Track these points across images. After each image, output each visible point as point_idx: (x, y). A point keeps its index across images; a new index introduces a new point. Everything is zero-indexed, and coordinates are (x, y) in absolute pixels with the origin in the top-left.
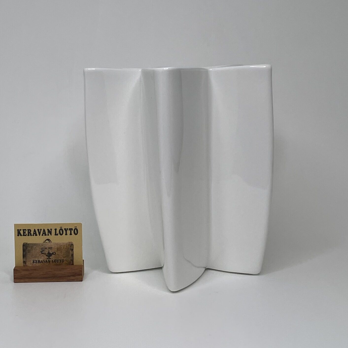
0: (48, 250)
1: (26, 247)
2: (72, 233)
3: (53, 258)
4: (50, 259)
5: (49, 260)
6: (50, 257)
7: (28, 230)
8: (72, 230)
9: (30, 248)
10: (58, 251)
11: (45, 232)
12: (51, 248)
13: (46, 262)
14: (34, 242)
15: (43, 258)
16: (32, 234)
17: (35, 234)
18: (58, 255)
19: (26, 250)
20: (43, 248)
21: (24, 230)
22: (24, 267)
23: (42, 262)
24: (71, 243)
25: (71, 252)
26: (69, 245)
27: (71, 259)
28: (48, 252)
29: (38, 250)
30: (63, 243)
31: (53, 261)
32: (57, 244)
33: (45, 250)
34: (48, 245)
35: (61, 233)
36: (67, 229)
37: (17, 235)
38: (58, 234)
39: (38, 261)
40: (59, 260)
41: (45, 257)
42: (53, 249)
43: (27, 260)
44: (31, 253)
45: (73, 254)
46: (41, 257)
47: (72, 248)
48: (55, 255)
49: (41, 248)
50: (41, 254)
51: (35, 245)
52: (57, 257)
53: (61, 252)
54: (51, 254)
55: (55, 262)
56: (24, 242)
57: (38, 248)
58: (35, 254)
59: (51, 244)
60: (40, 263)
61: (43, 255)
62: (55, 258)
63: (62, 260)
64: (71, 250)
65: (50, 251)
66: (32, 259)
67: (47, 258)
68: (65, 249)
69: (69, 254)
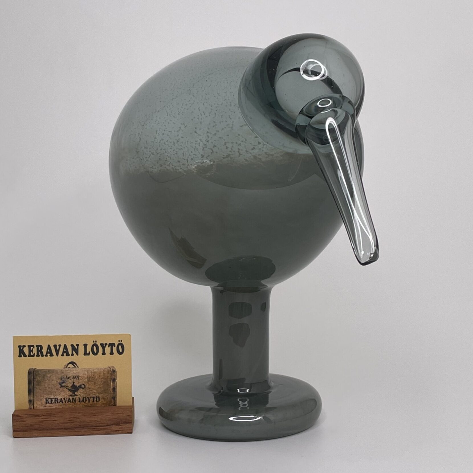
0: (72, 380)
1: (35, 374)
2: (114, 352)
3: (80, 394)
4: (76, 396)
5: (73, 397)
6: (76, 393)
7: (37, 346)
8: (115, 347)
9: (40, 377)
10: (90, 383)
11: (67, 349)
12: (78, 377)
13: (68, 401)
14: (48, 368)
15: (63, 394)
16: (45, 354)
17: (50, 353)
18: (90, 389)
19: (33, 380)
20: (64, 378)
21: (29, 347)
22: (31, 410)
23: (62, 401)
24: (111, 368)
25: (111, 383)
26: (108, 372)
27: (112, 395)
28: (72, 384)
29: (55, 381)
30: (97, 369)
31: (81, 399)
32: (87, 371)
33: (67, 381)
35: (95, 351)
36: (106, 344)
37: (18, 355)
38: (89, 352)
39: (55, 401)
40: (90, 398)
41: (67, 394)
42: (81, 380)
43: (35, 398)
44: (41, 386)
45: (116, 388)
46: (60, 393)
47: (113, 376)
48: (84, 389)
49: (61, 377)
50: (59, 388)
51: (49, 372)
52: (88, 392)
53: (95, 383)
54: (77, 387)
55: (85, 401)
56: (31, 368)
57: (55, 379)
58: (49, 388)
59: (78, 370)
60: (59, 404)
61: (64, 390)
62: (83, 394)
63: (96, 397)
64: (111, 381)
65: (76, 382)
66: (43, 397)
67: (70, 395)
68: (102, 379)
69: (109, 387)
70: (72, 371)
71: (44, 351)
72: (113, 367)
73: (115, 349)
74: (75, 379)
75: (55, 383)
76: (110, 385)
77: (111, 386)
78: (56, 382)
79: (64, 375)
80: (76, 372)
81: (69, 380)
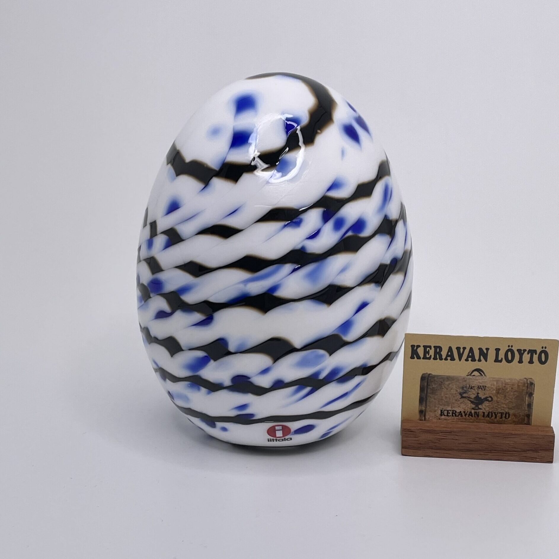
0: (477, 390)
1: (429, 380)
2: (534, 361)
3: (485, 407)
4: (479, 410)
5: (476, 411)
6: (480, 406)
7: (434, 347)
8: (536, 354)
9: (435, 384)
10: (498, 395)
11: (473, 353)
12: (484, 387)
13: (469, 415)
14: (447, 374)
15: (463, 406)
16: (444, 357)
17: (450, 356)
18: (498, 403)
19: (427, 387)
20: (466, 387)
21: (425, 347)
22: (421, 422)
23: (461, 414)
24: (529, 380)
25: (527, 398)
26: (524, 383)
27: (527, 412)
28: (476, 395)
29: (454, 389)
30: (510, 379)
31: (486, 414)
32: (497, 381)
33: (470, 391)
34: (477, 381)
35: (510, 358)
36: (525, 350)
37: (410, 356)
38: (502, 359)
39: (453, 413)
40: (497, 413)
41: (469, 406)
42: (488, 391)
43: (427, 409)
44: (437, 395)
45: (532, 404)
46: (460, 404)
47: (530, 390)
48: (491, 402)
49: (462, 386)
50: (459, 399)
51: (447, 379)
52: (496, 406)
53: (505, 396)
54: (482, 399)
55: (490, 417)
56: (425, 372)
57: (454, 387)
58: (446, 397)
59: (485, 379)
60: (457, 417)
61: (465, 401)
62: (489, 408)
63: (505, 413)
64: (527, 396)
65: (481, 394)
66: (438, 407)
67: (472, 408)
68: (515, 392)
69: (523, 402)
71: (444, 353)
72: (531, 378)
73: (536, 357)
74: (481, 389)
75: (455, 393)
76: (525, 400)
77: (526, 402)
78: (455, 391)
79: (466, 384)
80: (483, 382)
81: (472, 391)
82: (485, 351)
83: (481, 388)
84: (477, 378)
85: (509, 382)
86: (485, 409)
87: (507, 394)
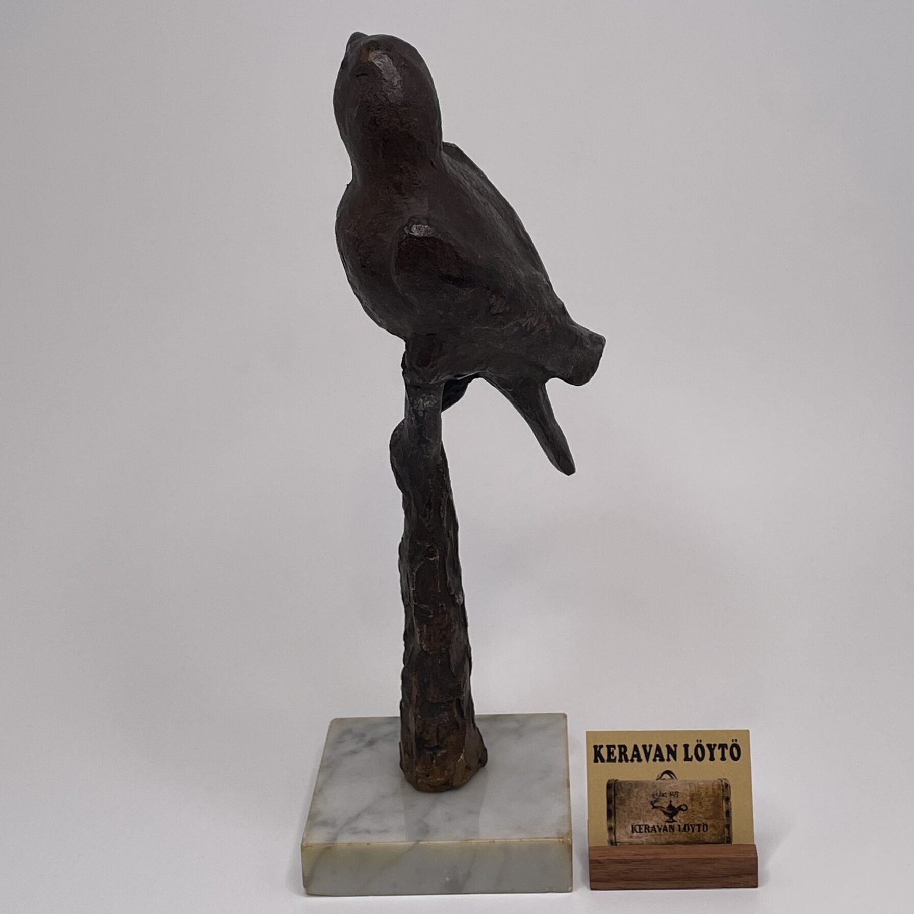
0: (669, 797)
1: (616, 789)
2: (726, 756)
3: (680, 819)
4: (674, 823)
5: (670, 824)
6: (674, 818)
7: (619, 746)
8: (727, 749)
9: (623, 792)
10: (693, 802)
11: (660, 752)
12: (677, 793)
13: (664, 830)
14: (634, 779)
15: (655, 818)
16: (630, 758)
17: (636, 756)
18: (693, 811)
19: (615, 798)
20: (657, 794)
21: (609, 747)
22: (612, 844)
23: (655, 830)
24: (724, 781)
25: (724, 804)
26: (719, 786)
27: (726, 822)
28: (669, 803)
29: (644, 798)
30: (703, 781)
31: (682, 827)
32: (690, 784)
33: (661, 799)
35: (700, 756)
36: (715, 745)
37: (593, 758)
38: (692, 757)
39: (645, 828)
40: (695, 825)
41: (662, 818)
42: (681, 797)
43: (616, 824)
44: (626, 806)
45: (730, 811)
46: (652, 817)
47: (726, 794)
48: (686, 812)
49: (652, 793)
50: (651, 810)
51: (636, 785)
52: (692, 816)
53: (701, 803)
54: (676, 809)
55: (687, 830)
56: (611, 778)
57: (644, 795)
58: (636, 809)
59: (676, 783)
60: (650, 834)
61: (658, 812)
62: (684, 819)
63: (702, 824)
64: (724, 801)
65: (674, 802)
66: (629, 822)
67: (665, 820)
68: (710, 797)
69: (721, 809)
70: (669, 785)
71: (630, 754)
72: (725, 779)
73: (727, 752)
74: (673, 797)
75: (645, 802)
76: (721, 806)
77: (723, 810)
78: (646, 800)
79: (657, 791)
80: (675, 786)
81: (664, 799)
82: (673, 748)
83: (674, 795)
84: (668, 782)
85: (703, 785)
86: (680, 821)
87: (702, 801)
